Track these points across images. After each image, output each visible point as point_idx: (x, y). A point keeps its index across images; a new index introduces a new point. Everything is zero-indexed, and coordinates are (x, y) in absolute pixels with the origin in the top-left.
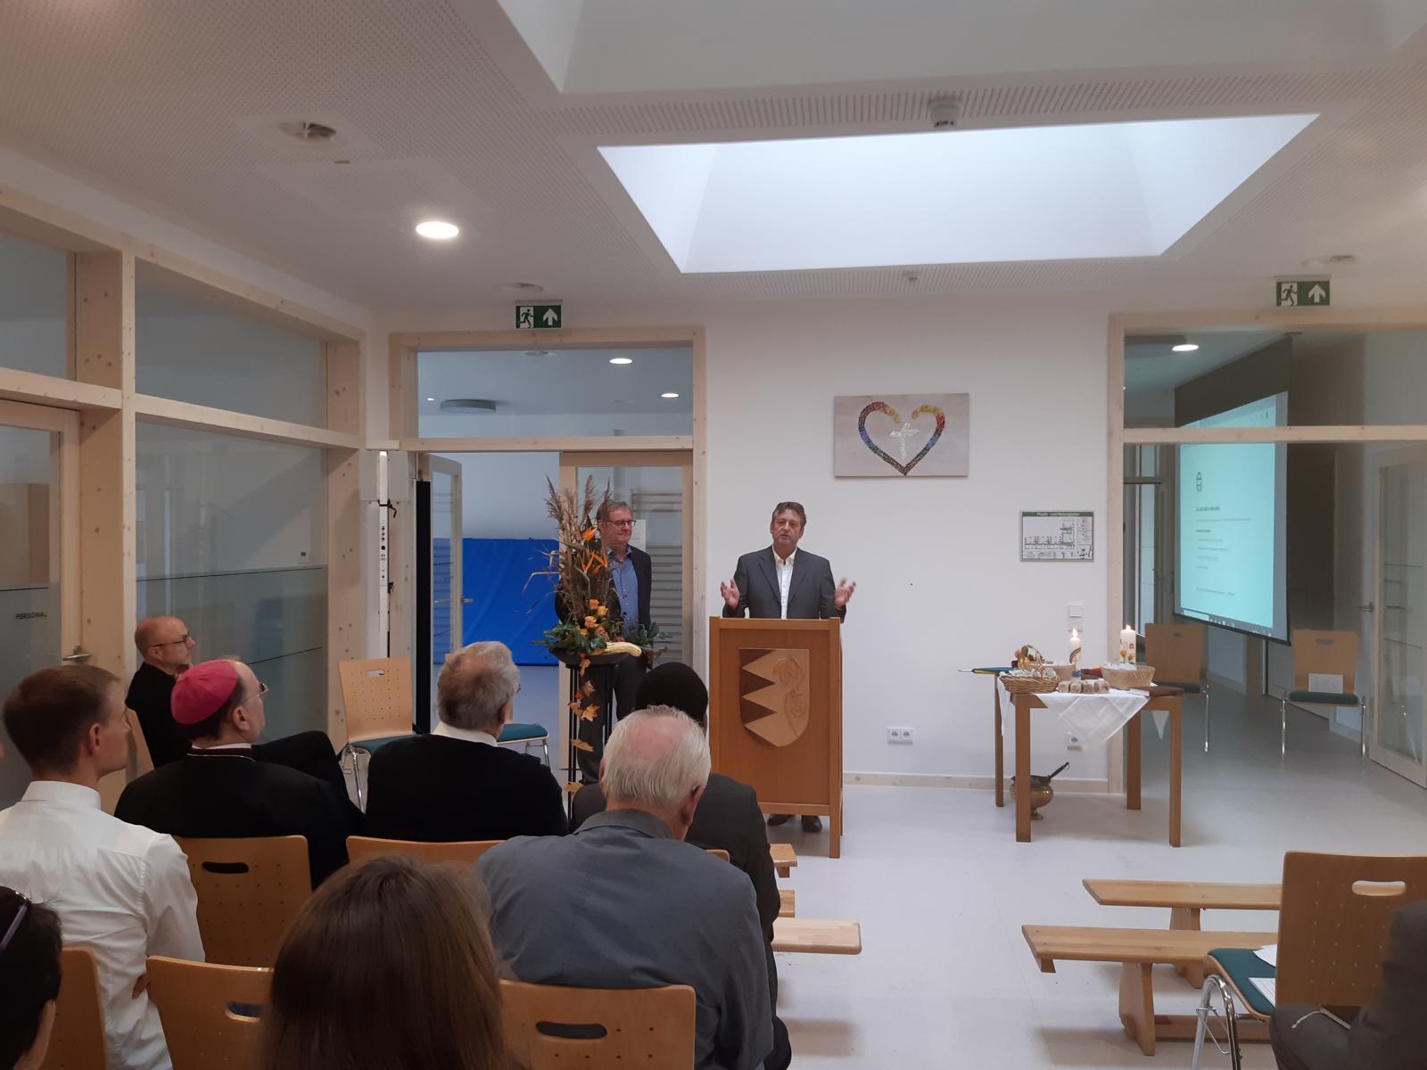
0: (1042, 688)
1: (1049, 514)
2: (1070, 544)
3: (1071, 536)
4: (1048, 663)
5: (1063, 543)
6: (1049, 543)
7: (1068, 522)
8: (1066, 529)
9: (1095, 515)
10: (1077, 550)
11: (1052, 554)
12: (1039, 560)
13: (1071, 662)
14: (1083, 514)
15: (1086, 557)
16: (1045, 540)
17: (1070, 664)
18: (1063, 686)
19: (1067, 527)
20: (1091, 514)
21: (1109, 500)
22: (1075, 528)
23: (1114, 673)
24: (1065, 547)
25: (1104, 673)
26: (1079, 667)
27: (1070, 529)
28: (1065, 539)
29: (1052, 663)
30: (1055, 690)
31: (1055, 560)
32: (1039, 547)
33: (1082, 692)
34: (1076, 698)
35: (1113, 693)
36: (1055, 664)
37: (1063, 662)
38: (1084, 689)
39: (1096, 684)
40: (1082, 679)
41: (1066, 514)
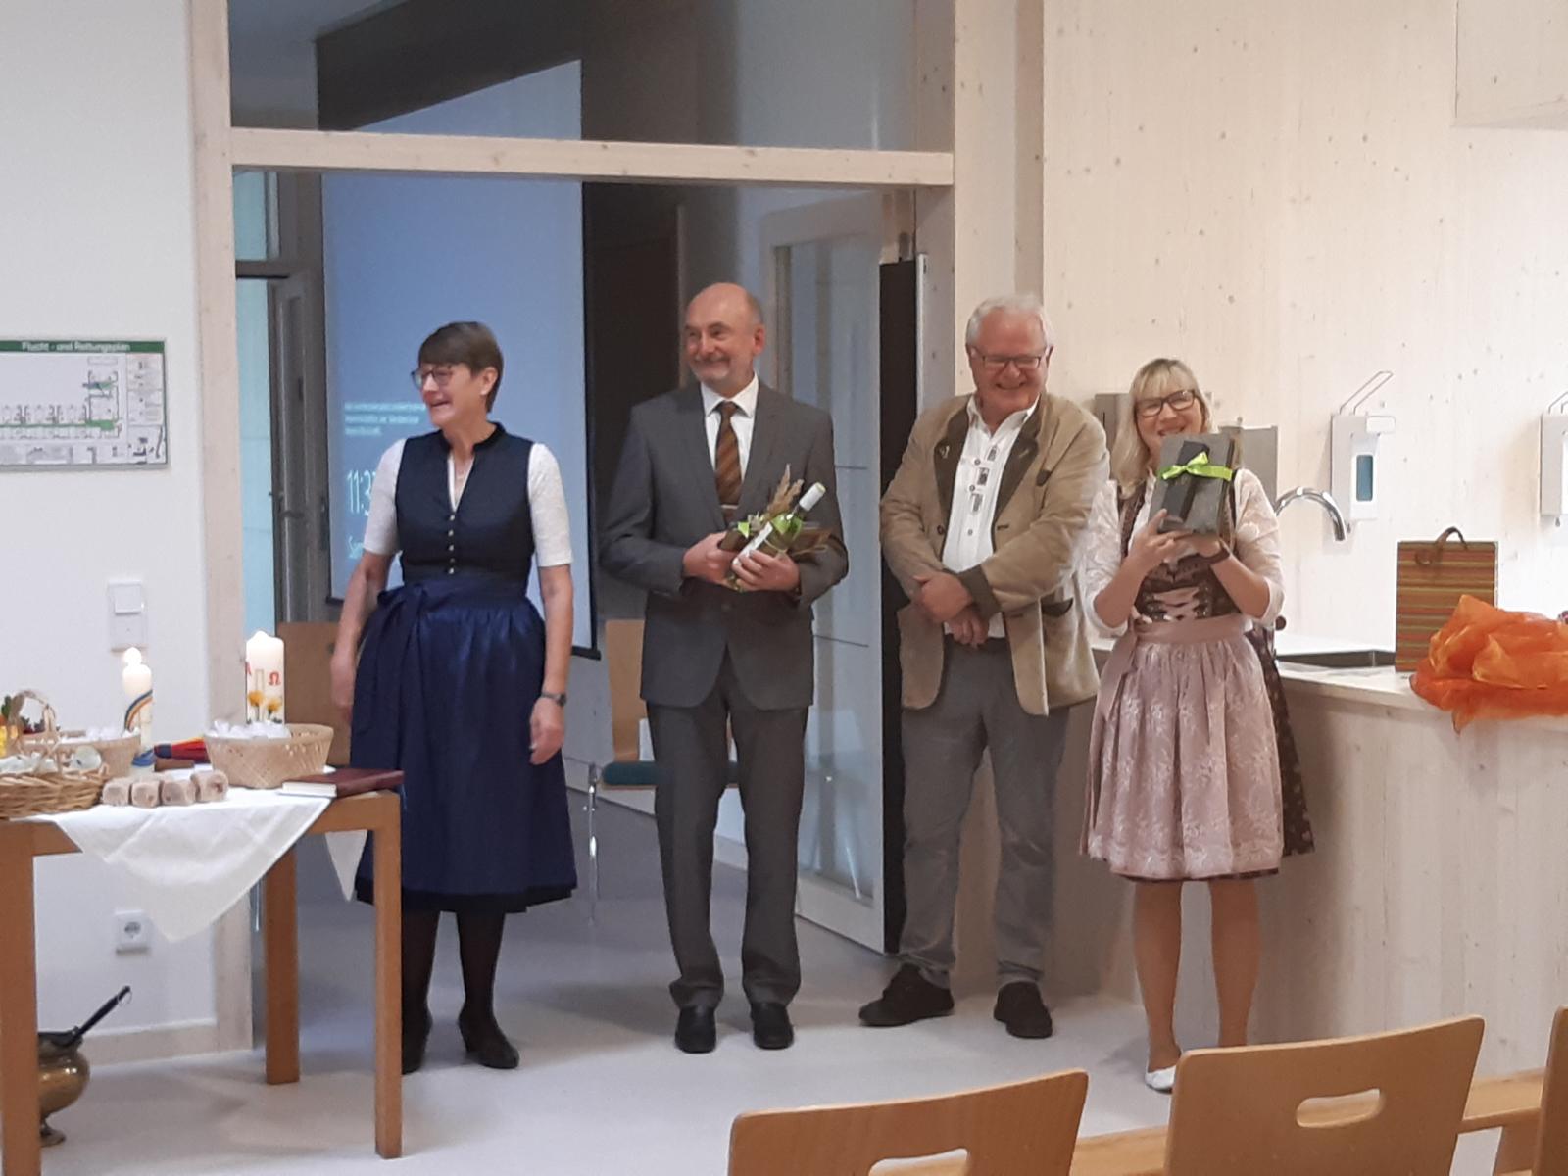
0: (61, 800)
1: (53, 346)
2: (107, 426)
3: (112, 403)
4: (71, 735)
5: (90, 423)
6: (55, 423)
7: (103, 365)
8: (97, 386)
9: (169, 349)
10: (126, 440)
11: (64, 452)
12: (30, 468)
13: (128, 726)
14: (136, 347)
15: (149, 459)
16: (43, 416)
17: (127, 734)
18: (115, 791)
19: (103, 379)
20: (157, 347)
21: (202, 310)
22: (121, 384)
23: (237, 748)
24: (96, 431)
25: (212, 751)
26: (148, 742)
27: (108, 384)
28: (95, 411)
29: (82, 734)
30: (97, 802)
31: (71, 467)
32: (29, 432)
33: (160, 803)
34: (149, 817)
35: (236, 797)
36: (92, 736)
37: (112, 732)
38: (165, 796)
39: (193, 778)
40: (158, 770)
41: (95, 345)
